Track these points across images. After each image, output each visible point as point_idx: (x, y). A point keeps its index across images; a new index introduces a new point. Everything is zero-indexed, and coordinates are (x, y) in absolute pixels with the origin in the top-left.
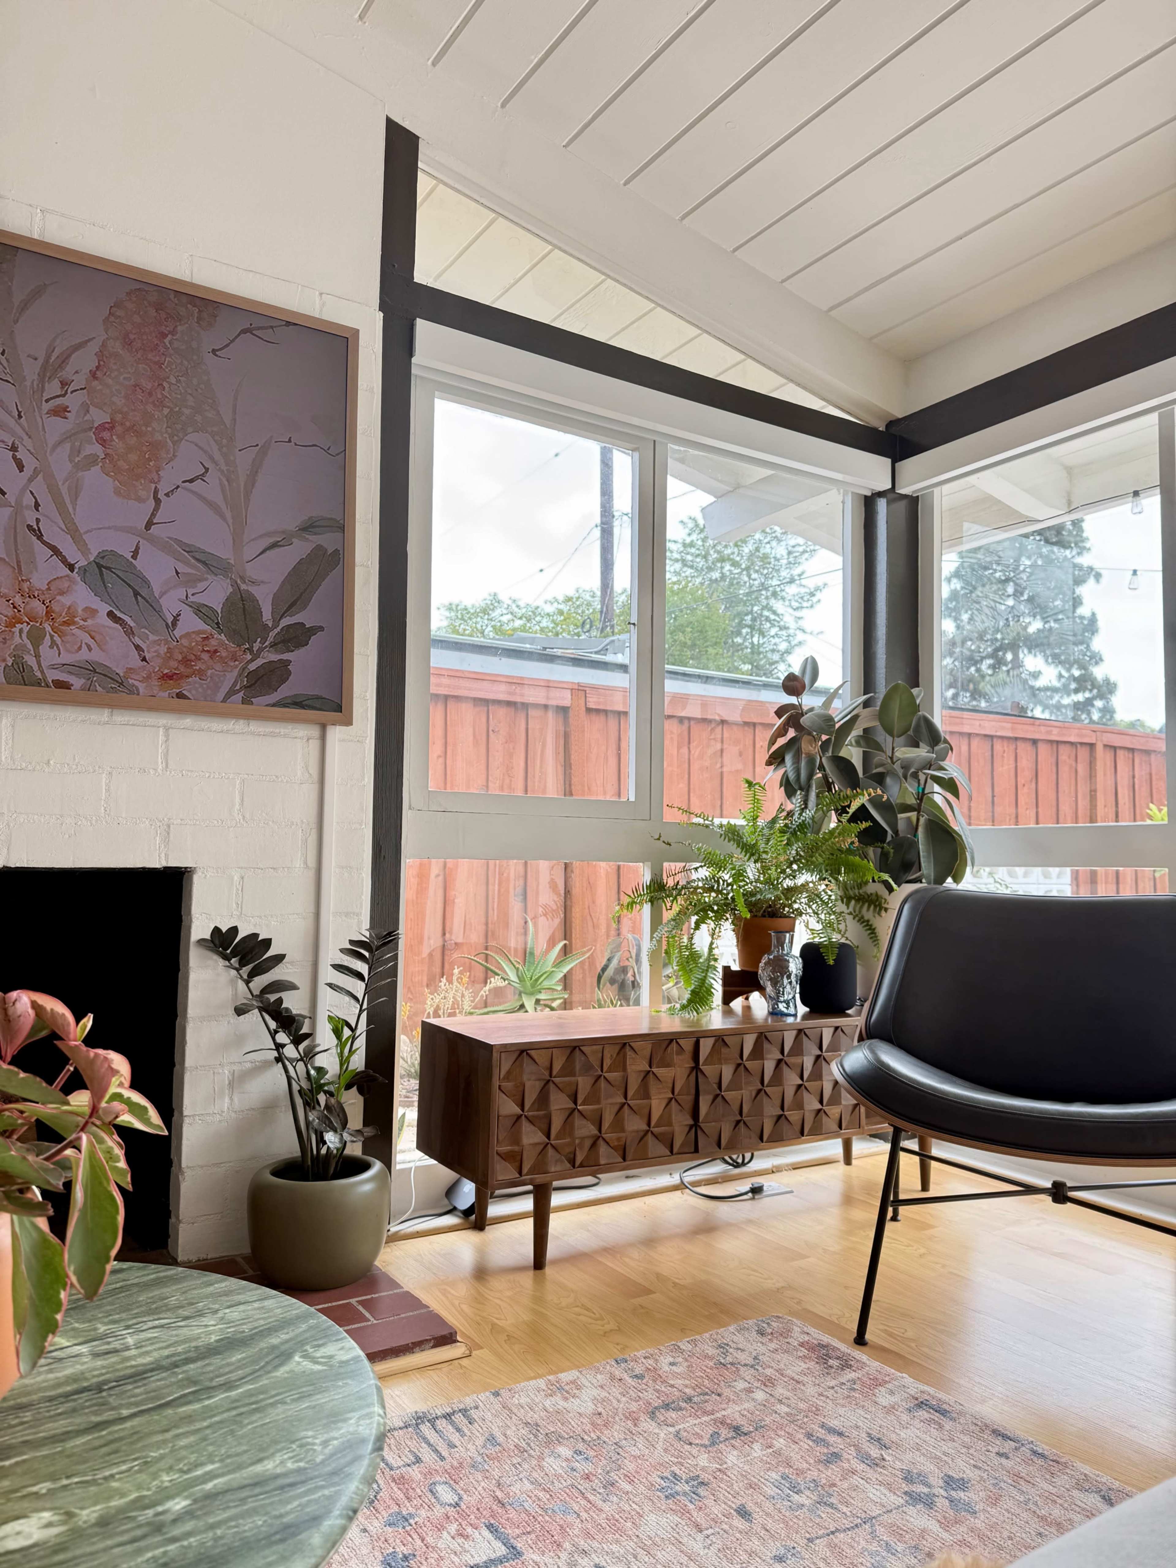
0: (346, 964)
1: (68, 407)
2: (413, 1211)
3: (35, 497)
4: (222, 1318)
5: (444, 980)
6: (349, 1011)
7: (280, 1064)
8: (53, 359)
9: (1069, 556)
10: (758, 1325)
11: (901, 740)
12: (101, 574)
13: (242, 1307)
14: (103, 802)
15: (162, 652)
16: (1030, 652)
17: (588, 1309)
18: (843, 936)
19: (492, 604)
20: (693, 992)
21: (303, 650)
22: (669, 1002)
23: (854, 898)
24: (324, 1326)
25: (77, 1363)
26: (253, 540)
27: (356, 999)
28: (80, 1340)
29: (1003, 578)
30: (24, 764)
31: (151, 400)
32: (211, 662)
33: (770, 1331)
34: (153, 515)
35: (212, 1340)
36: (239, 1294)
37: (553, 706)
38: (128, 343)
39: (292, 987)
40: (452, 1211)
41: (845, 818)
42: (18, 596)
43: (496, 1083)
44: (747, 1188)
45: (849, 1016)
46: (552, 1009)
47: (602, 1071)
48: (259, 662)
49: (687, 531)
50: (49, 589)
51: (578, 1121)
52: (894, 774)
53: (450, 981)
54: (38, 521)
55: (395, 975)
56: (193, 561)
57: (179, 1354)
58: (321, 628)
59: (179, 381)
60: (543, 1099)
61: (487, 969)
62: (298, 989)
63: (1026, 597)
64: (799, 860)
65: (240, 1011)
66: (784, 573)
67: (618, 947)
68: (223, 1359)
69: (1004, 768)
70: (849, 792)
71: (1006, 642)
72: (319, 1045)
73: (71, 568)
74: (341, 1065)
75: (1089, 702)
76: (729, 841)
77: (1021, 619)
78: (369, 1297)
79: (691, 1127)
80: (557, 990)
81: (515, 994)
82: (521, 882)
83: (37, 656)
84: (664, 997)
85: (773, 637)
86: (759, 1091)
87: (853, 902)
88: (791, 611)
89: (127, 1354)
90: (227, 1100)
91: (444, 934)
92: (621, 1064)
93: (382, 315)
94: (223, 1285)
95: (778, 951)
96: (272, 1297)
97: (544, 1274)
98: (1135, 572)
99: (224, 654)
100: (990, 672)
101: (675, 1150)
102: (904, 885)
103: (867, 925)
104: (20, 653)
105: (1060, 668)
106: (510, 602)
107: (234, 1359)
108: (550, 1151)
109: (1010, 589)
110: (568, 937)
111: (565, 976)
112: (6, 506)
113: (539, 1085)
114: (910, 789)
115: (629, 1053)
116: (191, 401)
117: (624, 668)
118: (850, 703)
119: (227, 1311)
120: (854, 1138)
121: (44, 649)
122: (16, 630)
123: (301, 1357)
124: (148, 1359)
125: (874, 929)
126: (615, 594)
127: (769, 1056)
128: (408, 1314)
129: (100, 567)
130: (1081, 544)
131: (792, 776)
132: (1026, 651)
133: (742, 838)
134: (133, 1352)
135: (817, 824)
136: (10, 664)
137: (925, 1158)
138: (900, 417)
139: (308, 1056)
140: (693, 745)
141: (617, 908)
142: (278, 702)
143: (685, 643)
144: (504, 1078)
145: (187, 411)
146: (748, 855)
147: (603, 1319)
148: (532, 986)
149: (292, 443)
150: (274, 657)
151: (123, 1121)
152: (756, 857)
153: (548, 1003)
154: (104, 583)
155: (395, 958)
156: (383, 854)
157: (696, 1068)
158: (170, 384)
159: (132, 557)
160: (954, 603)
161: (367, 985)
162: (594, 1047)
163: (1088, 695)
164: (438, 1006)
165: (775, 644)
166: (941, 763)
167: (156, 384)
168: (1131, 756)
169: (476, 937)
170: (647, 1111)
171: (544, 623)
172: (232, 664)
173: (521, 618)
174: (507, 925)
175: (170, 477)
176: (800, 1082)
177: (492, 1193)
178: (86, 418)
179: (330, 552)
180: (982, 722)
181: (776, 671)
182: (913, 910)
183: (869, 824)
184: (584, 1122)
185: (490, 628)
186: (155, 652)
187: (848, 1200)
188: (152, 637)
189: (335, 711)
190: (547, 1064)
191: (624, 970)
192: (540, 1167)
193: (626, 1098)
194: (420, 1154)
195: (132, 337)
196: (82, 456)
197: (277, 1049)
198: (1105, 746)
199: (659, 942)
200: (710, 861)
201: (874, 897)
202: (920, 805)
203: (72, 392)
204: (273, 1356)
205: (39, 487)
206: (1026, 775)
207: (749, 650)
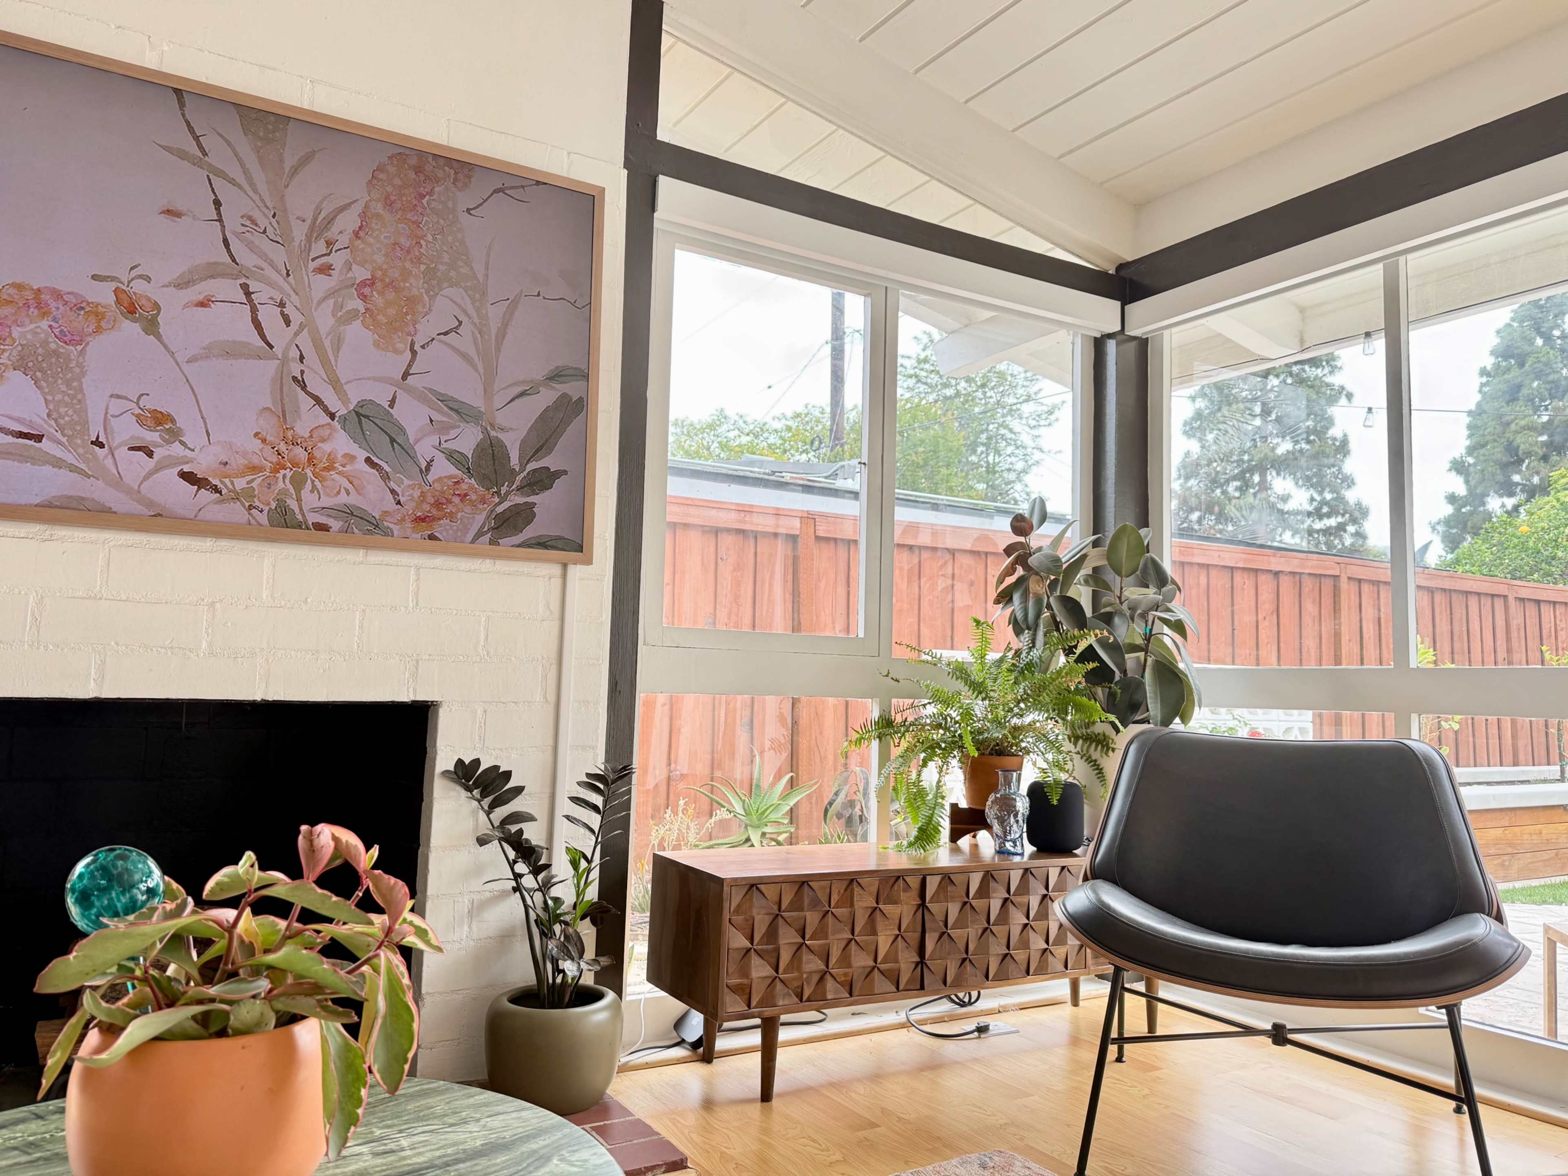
0: (581, 796)
1: (332, 265)
2: (643, 1042)
3: (300, 351)
4: (485, 1126)
5: (669, 811)
6: (587, 843)
7: (518, 894)
8: (320, 220)
9: (1321, 375)
10: (980, 1159)
11: (1131, 579)
12: (360, 422)
13: (501, 1117)
14: (356, 638)
15: (416, 496)
16: (1278, 474)
17: (814, 1141)
18: (1070, 776)
19: (719, 420)
20: (921, 829)
21: (547, 493)
22: (897, 838)
23: (1081, 737)
24: (577, 1135)
25: (359, 1160)
26: (503, 389)
27: (592, 831)
28: (360, 1141)
29: (1250, 397)
30: (283, 602)
31: (409, 257)
32: (461, 505)
33: (992, 1165)
34: (410, 366)
35: (478, 1144)
36: (498, 1105)
37: (782, 534)
38: (389, 203)
39: (531, 818)
40: (681, 1043)
41: (1072, 658)
42: (282, 443)
43: (726, 916)
44: (973, 1027)
45: (1076, 856)
46: (779, 843)
47: (830, 906)
48: (506, 505)
49: (922, 346)
50: (311, 436)
51: (806, 956)
52: (1121, 614)
53: (675, 813)
54: (302, 372)
55: (629, 809)
56: (446, 409)
57: (449, 1155)
58: (565, 472)
59: (435, 239)
60: (772, 934)
61: (712, 800)
62: (536, 820)
63: (1273, 416)
64: (1026, 699)
65: (482, 841)
66: (1020, 391)
67: (846, 781)
68: (489, 1160)
69: (1245, 600)
70: (1076, 632)
71: (1254, 463)
72: (557, 876)
73: (332, 416)
74: (578, 895)
75: (1341, 527)
76: (957, 679)
77: (1269, 441)
78: (602, 1123)
79: (917, 964)
80: (783, 824)
81: (740, 826)
82: (748, 713)
83: (299, 500)
84: (891, 833)
85: (1009, 455)
86: (985, 930)
87: (1081, 742)
88: (1028, 429)
89: (403, 1154)
90: (466, 928)
91: (669, 764)
92: (848, 901)
93: (626, 172)
94: (482, 1097)
95: (1005, 790)
96: (528, 1109)
97: (771, 1108)
98: (1370, 410)
99: (474, 497)
100: (1237, 494)
101: (901, 987)
102: (1131, 726)
103: (1094, 765)
104: (283, 497)
105: (1312, 491)
106: (737, 418)
107: (498, 1161)
108: (779, 985)
109: (1258, 409)
110: (794, 768)
111: (791, 809)
112: (273, 359)
113: (768, 919)
114: (1138, 629)
115: (857, 890)
116: (446, 258)
117: (855, 495)
118: (1079, 542)
119: (489, 1119)
120: (1082, 978)
121: (305, 493)
122: (280, 475)
123: (559, 1160)
124: (421, 1159)
125: (1102, 769)
126: (846, 411)
127: (994, 895)
128: (640, 1141)
129: (358, 414)
130: (1332, 363)
131: (1019, 616)
132: (1274, 473)
133: (969, 676)
134: (408, 1153)
135: (1044, 665)
136: (273, 508)
137: (1152, 999)
138: (1130, 260)
139: (545, 887)
140: (923, 580)
141: (846, 744)
142: (522, 542)
143: (918, 464)
144: (734, 911)
145: (442, 268)
146: (976, 693)
147: (828, 1150)
148: (760, 819)
149: (541, 297)
150: (520, 500)
151: (408, 942)
152: (984, 695)
153: (774, 836)
154: (362, 430)
155: (629, 792)
156: (618, 688)
157: (923, 905)
158: (427, 242)
159: (389, 406)
160: (1199, 423)
161: (602, 818)
162: (822, 883)
163: (1340, 519)
164: (663, 838)
165: (1011, 463)
166: (1168, 605)
167: (414, 242)
168: (1375, 588)
169: (702, 769)
170: (874, 948)
171: (772, 440)
172: (481, 507)
173: (748, 434)
174: (732, 755)
175: (427, 328)
176: (1027, 921)
177: (720, 1026)
178: (348, 276)
179: (574, 400)
180: (1221, 553)
181: (1012, 491)
182: (1139, 751)
183: (1096, 664)
184: (812, 957)
185: (716, 444)
186: (409, 496)
187: (1075, 1041)
188: (407, 482)
189: (576, 551)
190: (776, 899)
191: (851, 804)
192: (768, 1000)
193: (853, 934)
194: (651, 986)
195: (393, 198)
196: (344, 311)
197: (516, 879)
198: (1349, 578)
199: (887, 778)
200: (937, 698)
201: (1101, 737)
202: (1147, 645)
203: (336, 251)
204: (534, 1159)
205: (305, 341)
206: (1267, 606)
207: (984, 469)
